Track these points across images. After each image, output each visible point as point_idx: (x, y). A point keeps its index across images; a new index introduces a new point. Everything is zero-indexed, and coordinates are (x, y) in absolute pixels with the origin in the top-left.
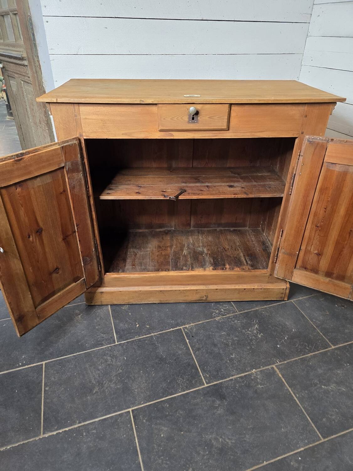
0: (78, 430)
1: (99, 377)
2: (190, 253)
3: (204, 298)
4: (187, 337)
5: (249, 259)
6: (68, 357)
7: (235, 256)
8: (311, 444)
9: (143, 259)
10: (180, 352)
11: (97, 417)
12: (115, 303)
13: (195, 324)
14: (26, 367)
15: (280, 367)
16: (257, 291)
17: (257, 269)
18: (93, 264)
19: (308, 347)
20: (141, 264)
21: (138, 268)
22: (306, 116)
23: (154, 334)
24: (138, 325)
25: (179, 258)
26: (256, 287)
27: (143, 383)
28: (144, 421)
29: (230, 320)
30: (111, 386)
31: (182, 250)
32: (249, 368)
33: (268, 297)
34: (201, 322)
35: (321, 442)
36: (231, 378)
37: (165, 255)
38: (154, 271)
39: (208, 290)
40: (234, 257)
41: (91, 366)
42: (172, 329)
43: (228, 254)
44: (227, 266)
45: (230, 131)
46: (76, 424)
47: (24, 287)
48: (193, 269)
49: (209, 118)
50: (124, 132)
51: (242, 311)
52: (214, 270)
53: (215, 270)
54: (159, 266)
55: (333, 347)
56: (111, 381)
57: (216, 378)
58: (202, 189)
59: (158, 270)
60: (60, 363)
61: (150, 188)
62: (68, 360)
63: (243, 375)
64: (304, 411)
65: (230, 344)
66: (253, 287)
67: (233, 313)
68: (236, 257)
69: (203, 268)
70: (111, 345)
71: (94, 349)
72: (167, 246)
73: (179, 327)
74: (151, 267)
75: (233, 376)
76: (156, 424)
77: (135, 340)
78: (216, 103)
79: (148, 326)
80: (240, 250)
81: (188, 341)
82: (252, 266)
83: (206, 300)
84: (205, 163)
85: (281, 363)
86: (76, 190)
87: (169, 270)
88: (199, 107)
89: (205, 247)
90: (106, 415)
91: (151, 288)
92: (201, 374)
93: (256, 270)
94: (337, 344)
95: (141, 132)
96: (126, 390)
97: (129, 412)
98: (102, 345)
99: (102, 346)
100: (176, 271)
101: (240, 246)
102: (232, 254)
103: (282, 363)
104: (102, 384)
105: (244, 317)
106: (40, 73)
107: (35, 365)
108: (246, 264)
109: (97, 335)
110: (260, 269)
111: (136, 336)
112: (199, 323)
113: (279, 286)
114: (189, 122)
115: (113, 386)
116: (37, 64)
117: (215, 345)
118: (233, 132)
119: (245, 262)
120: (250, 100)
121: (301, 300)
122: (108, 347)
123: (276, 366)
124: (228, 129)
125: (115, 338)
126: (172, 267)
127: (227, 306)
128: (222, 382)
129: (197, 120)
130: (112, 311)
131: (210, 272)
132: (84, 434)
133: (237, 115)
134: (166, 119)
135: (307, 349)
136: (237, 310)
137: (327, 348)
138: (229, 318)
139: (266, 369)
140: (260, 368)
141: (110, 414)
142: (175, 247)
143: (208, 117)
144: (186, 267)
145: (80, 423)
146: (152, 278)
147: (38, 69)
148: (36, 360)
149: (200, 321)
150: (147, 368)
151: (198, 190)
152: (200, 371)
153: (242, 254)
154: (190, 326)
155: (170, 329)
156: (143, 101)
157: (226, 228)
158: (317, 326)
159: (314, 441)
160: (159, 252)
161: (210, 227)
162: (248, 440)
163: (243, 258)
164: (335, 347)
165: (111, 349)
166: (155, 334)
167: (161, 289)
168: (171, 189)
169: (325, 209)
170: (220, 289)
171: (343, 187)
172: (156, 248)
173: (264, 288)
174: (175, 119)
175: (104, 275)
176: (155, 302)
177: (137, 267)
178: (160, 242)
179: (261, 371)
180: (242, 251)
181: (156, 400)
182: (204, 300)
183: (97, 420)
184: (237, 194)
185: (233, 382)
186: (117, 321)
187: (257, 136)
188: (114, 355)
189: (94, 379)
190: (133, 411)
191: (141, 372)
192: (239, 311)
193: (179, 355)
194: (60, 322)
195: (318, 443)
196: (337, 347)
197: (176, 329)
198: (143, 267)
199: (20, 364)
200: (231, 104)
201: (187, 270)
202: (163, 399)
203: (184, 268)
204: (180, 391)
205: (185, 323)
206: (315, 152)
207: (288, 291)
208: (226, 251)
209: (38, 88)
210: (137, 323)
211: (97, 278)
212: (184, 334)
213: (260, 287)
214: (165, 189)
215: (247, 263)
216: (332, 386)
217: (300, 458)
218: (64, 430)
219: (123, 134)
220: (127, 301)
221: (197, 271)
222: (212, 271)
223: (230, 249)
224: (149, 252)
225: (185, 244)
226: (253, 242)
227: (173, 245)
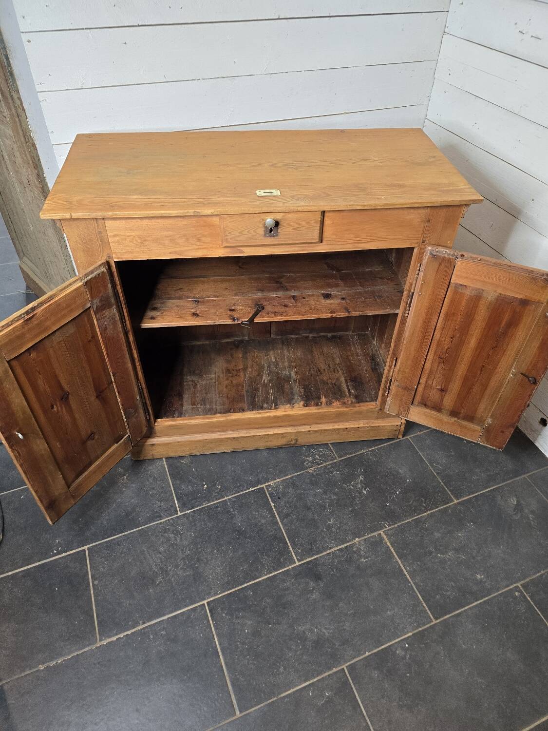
0: (142, 633)
1: (162, 562)
2: (272, 380)
3: (293, 442)
4: (271, 499)
5: (353, 385)
6: (117, 538)
7: (334, 382)
8: (420, 627)
9: (206, 394)
10: (263, 521)
11: (164, 615)
12: (172, 455)
13: (282, 479)
14: (64, 555)
15: (389, 532)
16: (363, 429)
17: (362, 401)
18: (138, 415)
19: (425, 503)
20: (204, 401)
21: (200, 407)
22: (429, 221)
23: (228, 498)
24: (205, 486)
25: (257, 389)
26: (361, 425)
27: (219, 566)
28: (224, 615)
29: (327, 471)
30: (178, 573)
31: (261, 376)
32: (351, 537)
33: (376, 436)
34: (289, 476)
35: (432, 624)
36: (328, 551)
37: (238, 385)
38: (224, 413)
39: (298, 432)
40: (332, 384)
41: (149, 548)
42: (251, 489)
43: (325, 379)
44: (323, 400)
45: (324, 243)
46: (139, 626)
47: (52, 467)
48: (277, 407)
49: (294, 229)
51: (343, 456)
52: (305, 406)
53: (307, 406)
54: (230, 403)
55: (456, 501)
56: (177, 566)
57: (309, 553)
58: (286, 302)
59: (228, 411)
60: (108, 546)
62: (118, 542)
63: (343, 546)
64: (414, 588)
65: (327, 506)
66: (357, 426)
67: (331, 460)
68: (335, 385)
69: (290, 404)
70: (172, 517)
71: (151, 524)
72: (240, 370)
73: (261, 485)
74: (218, 406)
75: (330, 548)
76: (238, 618)
77: (204, 507)
78: (302, 211)
79: (219, 487)
81: (272, 505)
82: (356, 397)
83: (295, 444)
85: (390, 528)
86: (110, 331)
87: (244, 410)
88: (279, 217)
89: (292, 368)
90: (176, 610)
91: (220, 435)
92: (291, 550)
93: (362, 404)
94: (461, 497)
95: (197, 249)
96: (198, 576)
97: (204, 605)
98: (161, 518)
99: (161, 520)
100: (254, 412)
101: (341, 364)
102: (330, 379)
103: (392, 527)
104: (167, 571)
105: (346, 465)
106: (23, 115)
107: (74, 551)
108: (348, 395)
109: (153, 504)
110: (366, 401)
111: (204, 501)
112: (287, 477)
113: (391, 423)
114: (265, 236)
115: (180, 572)
116: (18, 102)
117: (308, 509)
118: (328, 244)
119: (346, 390)
120: (350, 205)
121: (421, 435)
122: (168, 520)
123: (384, 532)
124: (321, 240)
125: (177, 506)
126: (248, 406)
127: (323, 451)
128: (317, 558)
129: (277, 233)
130: (170, 466)
131: (300, 410)
132: (151, 637)
133: (333, 223)
134: (232, 233)
135: (424, 507)
136: (336, 455)
137: (448, 503)
138: (325, 467)
139: (371, 537)
140: (364, 535)
141: (180, 609)
142: (250, 370)
143: (292, 228)
144: (267, 403)
145: (144, 623)
146: (221, 423)
147: (20, 111)
148: (75, 544)
149: (287, 475)
150: (222, 546)
151: (281, 305)
152: (290, 545)
153: (343, 379)
154: (275, 483)
155: (248, 489)
156: (198, 212)
157: (321, 335)
158: (437, 473)
159: (424, 624)
160: (227, 379)
161: (299, 334)
162: (348, 629)
163: (344, 386)
164: (458, 501)
165: (173, 523)
166: (230, 497)
167: (235, 436)
168: (242, 305)
169: (451, 338)
170: (312, 431)
171: (475, 314)
172: (223, 373)
173: (372, 425)
174: (246, 232)
175: (155, 423)
176: (226, 451)
178: (228, 362)
179: (365, 540)
180: (344, 373)
181: (236, 587)
182: (293, 444)
183: (165, 618)
184: (334, 313)
185: (331, 557)
186: (178, 482)
187: (362, 248)
188: (177, 532)
189: (156, 565)
190: (208, 603)
191: (215, 551)
192: (339, 457)
193: (262, 525)
194: (99, 488)
195: (428, 625)
196: (460, 500)
197: (256, 488)
198: (208, 406)
199: (55, 552)
200: (323, 212)
201: (269, 409)
202: (245, 585)
203: (265, 405)
204: (265, 573)
205: (269, 479)
206: (440, 269)
207: (403, 428)
208: (321, 373)
209: (23, 139)
210: (204, 483)
211: (145, 429)
212: (268, 495)
213: (366, 425)
214: (234, 305)
215: (350, 394)
216: (451, 554)
217: (407, 645)
218: (125, 634)
219: (170, 253)
220: (188, 453)
221: (283, 410)
222: (302, 409)
223: (326, 370)
224: (214, 381)
225: (264, 364)
226: (358, 356)
227: (247, 368)
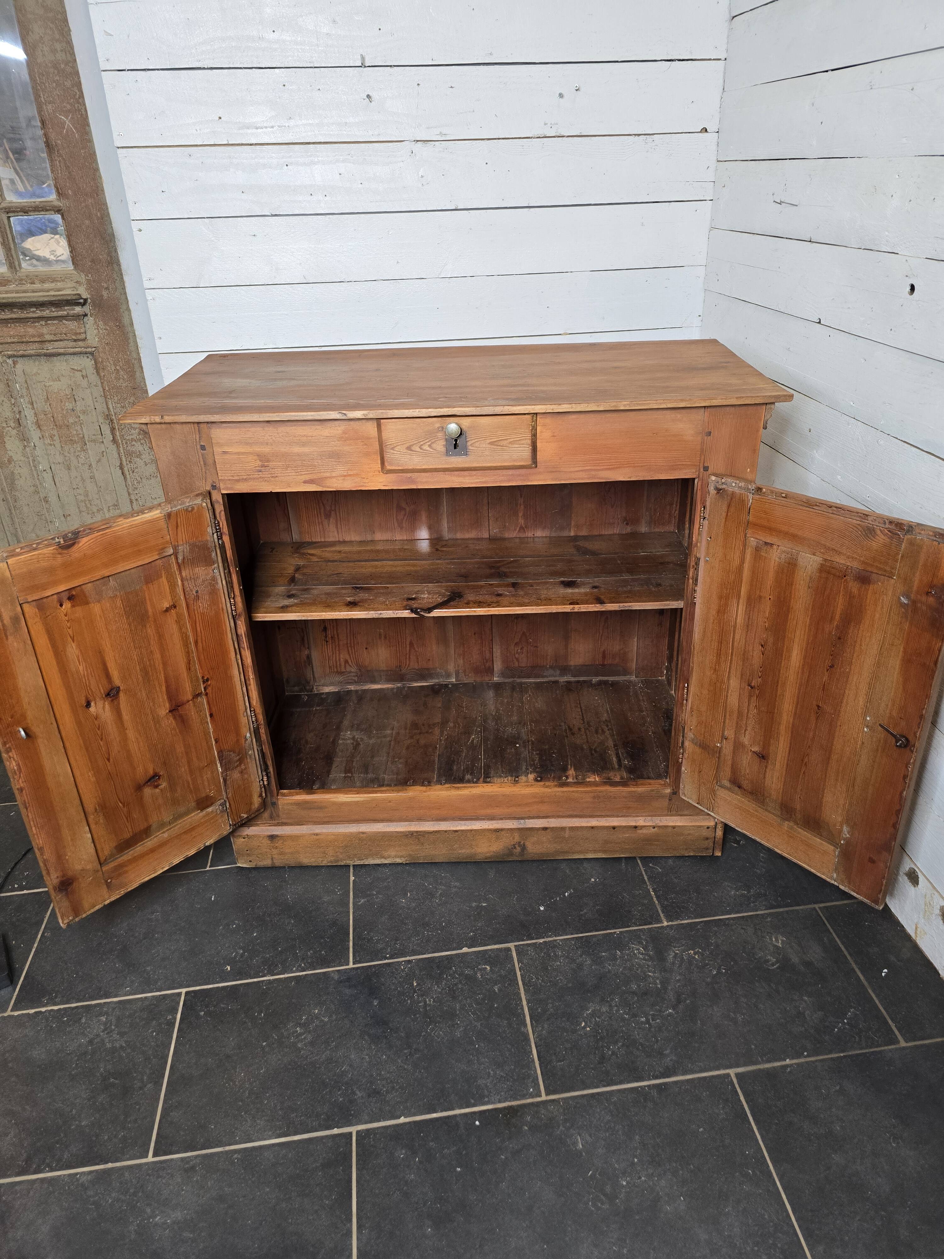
2: (486, 739)
3: (518, 851)
5: (627, 753)
7: (594, 747)
9: (373, 757)
16: (644, 831)
17: (641, 777)
18: (245, 769)
20: (366, 768)
21: (358, 776)
22: (709, 434)
25: (458, 753)
26: (641, 823)
31: (468, 733)
33: (673, 849)
37: (427, 746)
38: (396, 785)
39: (525, 830)
40: (591, 750)
43: (578, 742)
44: (571, 772)
45: (541, 469)
48: (488, 780)
49: (491, 443)
50: (307, 477)
52: (538, 781)
53: (540, 781)
54: (409, 772)
58: (500, 590)
59: (403, 782)
61: (382, 591)
66: (634, 824)
68: (596, 751)
69: (512, 776)
72: (434, 724)
74: (389, 775)
78: (502, 413)
80: (607, 732)
82: (631, 771)
83: (522, 855)
84: (518, 529)
86: (203, 604)
87: (429, 783)
88: (465, 423)
89: (524, 724)
91: (388, 825)
93: (640, 781)
95: (343, 476)
100: (447, 786)
101: (610, 722)
102: (588, 742)
108: (617, 767)
110: (649, 778)
113: (696, 822)
114: (447, 453)
118: (547, 472)
119: (614, 759)
124: (535, 464)
126: (439, 776)
129: (465, 449)
131: (528, 786)
133: (553, 436)
134: (396, 448)
142: (451, 725)
143: (488, 441)
144: (471, 774)
146: (390, 802)
151: (490, 594)
153: (610, 743)
157: (582, 679)
160: (412, 737)
161: (543, 677)
163: (612, 753)
167: (413, 829)
168: (429, 593)
170: (552, 829)
172: (406, 729)
173: (662, 824)
174: (417, 447)
175: (278, 795)
176: (398, 861)
177: (356, 775)
178: (417, 713)
180: (613, 735)
182: (517, 856)
184: (578, 604)
198: (370, 776)
200: (535, 415)
201: (474, 783)
203: (468, 777)
206: (729, 513)
207: (719, 836)
208: (573, 734)
211: (256, 801)
213: (650, 824)
214: (416, 594)
215: (620, 765)
219: (305, 482)
221: (499, 785)
222: (532, 785)
223: (583, 730)
224: (388, 739)
225: (476, 717)
226: (642, 711)
227: (448, 722)
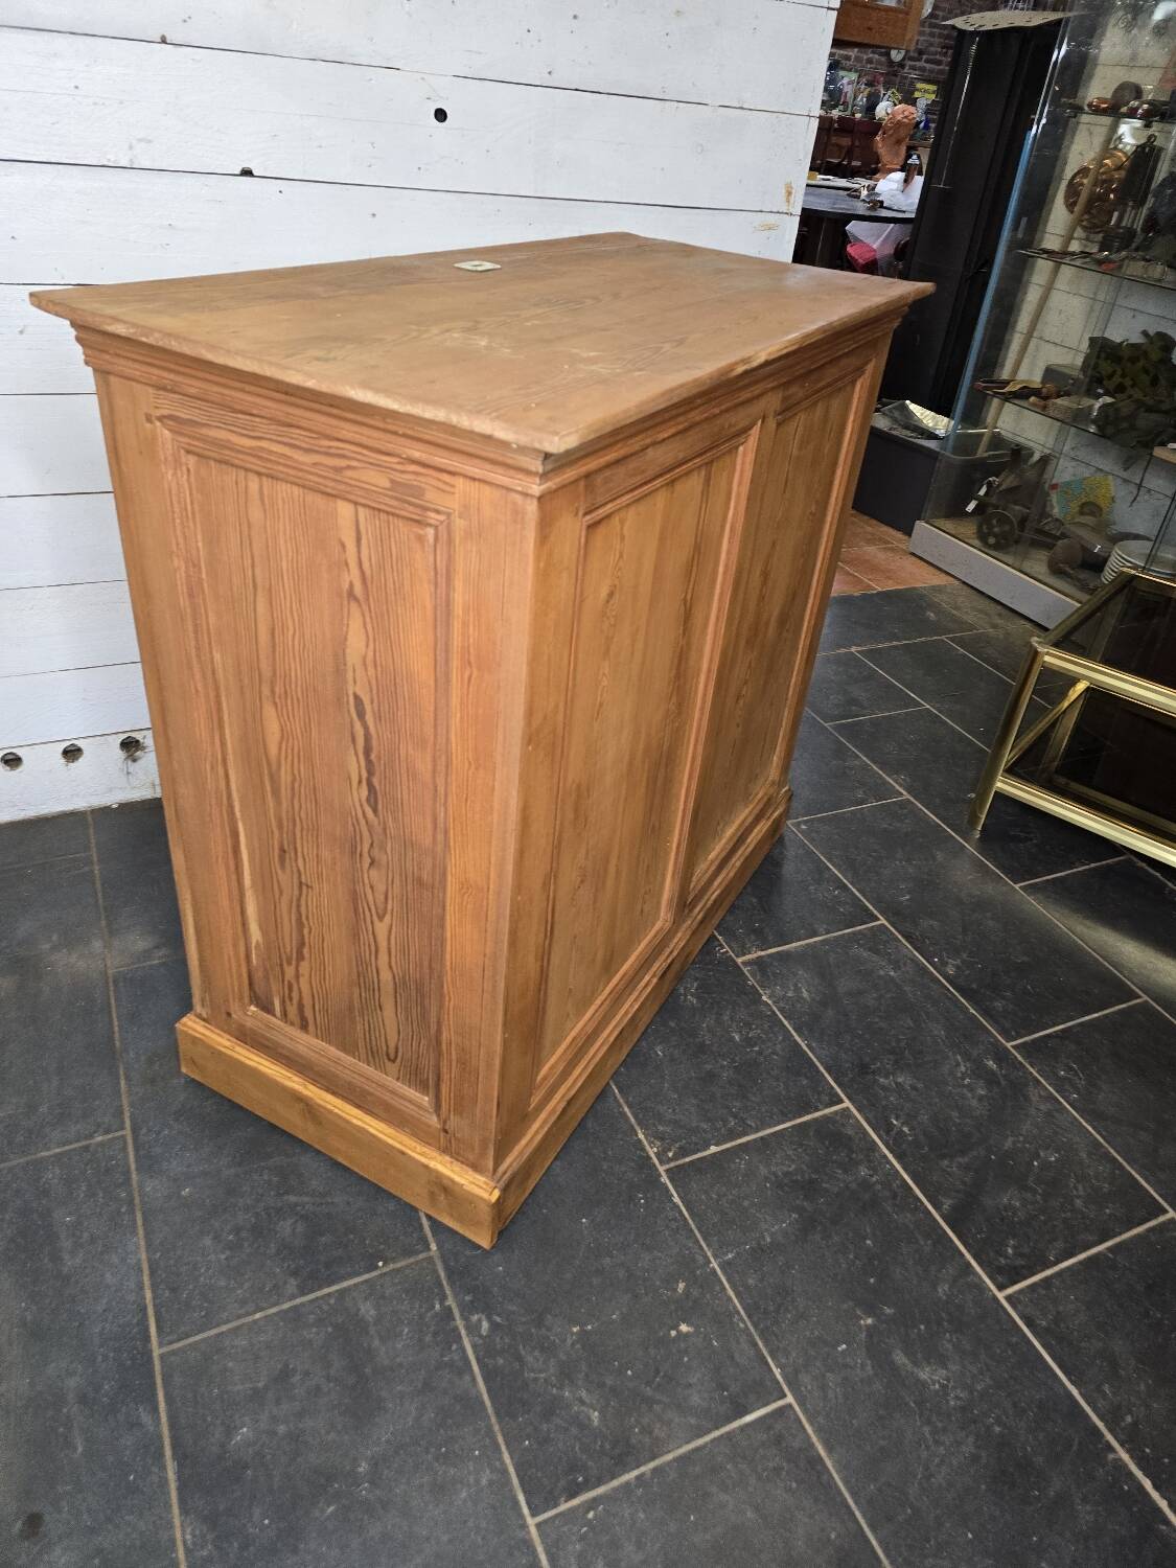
0: (1131, 1441)
4: (698, 1151)
8: (900, 939)
10: (764, 1170)
13: (637, 1127)
15: (737, 949)
23: (712, 1259)
24: (684, 1328)
28: (1009, 1252)
34: (626, 1109)
35: (889, 925)
36: (804, 1048)
42: (676, 1199)
46: (1121, 1460)
63: (786, 1023)
65: (698, 1040)
70: (805, 1422)
71: (844, 1490)
73: (660, 1175)
77: (756, 1326)
79: (681, 1286)
81: (713, 1149)
85: (726, 947)
90: (1047, 1368)
97: (1008, 1298)
99: (820, 1456)
103: (723, 942)
111: (734, 1324)
112: (628, 1113)
117: (710, 1075)
123: (738, 957)
125: (765, 1411)
132: (1129, 1419)
139: (753, 977)
140: (753, 987)
141: (1040, 1356)
145: (1107, 1449)
149: (623, 1113)
152: (811, 1118)
154: (650, 1143)
155: (676, 1206)
159: (893, 934)
165: (823, 1413)
166: (710, 1255)
179: (761, 986)
183: (1075, 1392)
188: (849, 1395)
189: (959, 1445)
190: (1001, 1288)
193: (777, 1171)
195: (893, 930)
197: (671, 1188)
204: (888, 1168)
205: (640, 1157)
210: (674, 1333)
212: (687, 1160)
217: (935, 959)
218: (1155, 1495)
